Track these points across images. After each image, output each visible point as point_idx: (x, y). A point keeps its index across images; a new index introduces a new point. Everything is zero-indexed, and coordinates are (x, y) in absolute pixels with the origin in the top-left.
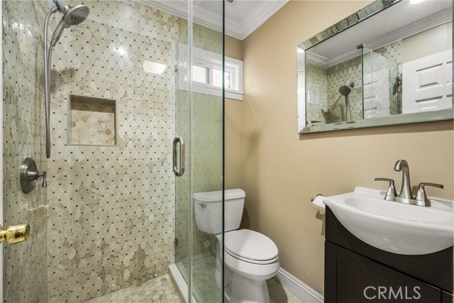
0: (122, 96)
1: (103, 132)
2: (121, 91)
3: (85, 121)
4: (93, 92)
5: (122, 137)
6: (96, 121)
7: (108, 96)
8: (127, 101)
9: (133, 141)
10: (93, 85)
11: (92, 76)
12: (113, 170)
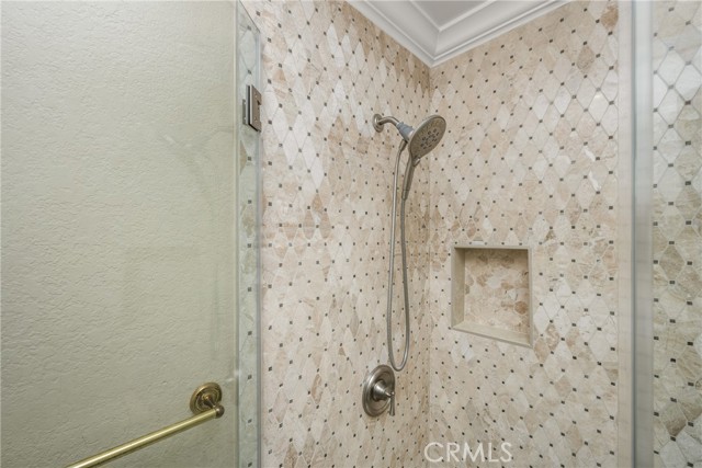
0: (542, 237)
1: (511, 306)
2: (541, 227)
3: (482, 285)
4: (487, 238)
5: (542, 330)
6: (499, 286)
7: (512, 242)
8: (554, 247)
9: (570, 344)
10: (486, 225)
11: (485, 209)
12: (521, 394)
